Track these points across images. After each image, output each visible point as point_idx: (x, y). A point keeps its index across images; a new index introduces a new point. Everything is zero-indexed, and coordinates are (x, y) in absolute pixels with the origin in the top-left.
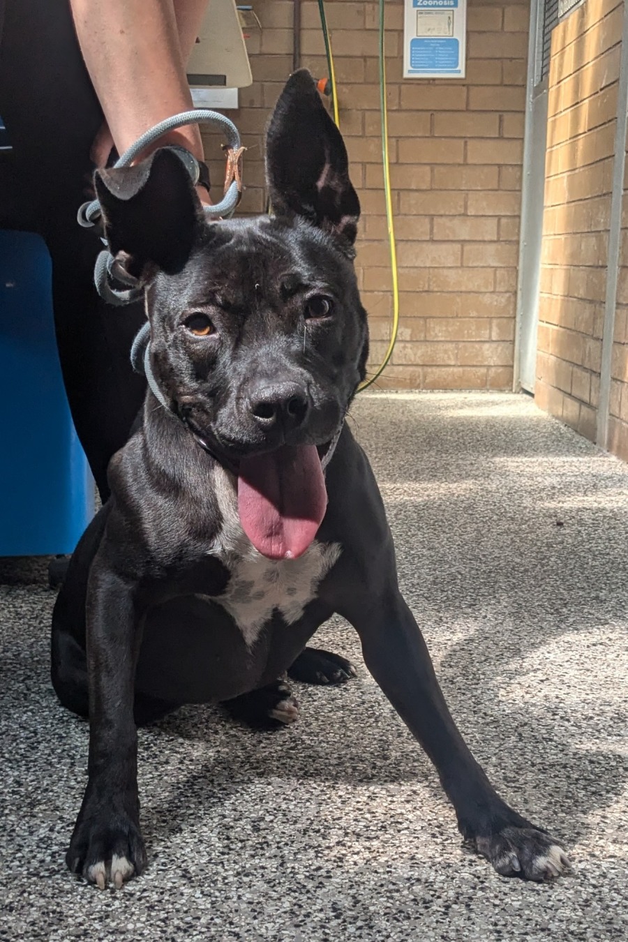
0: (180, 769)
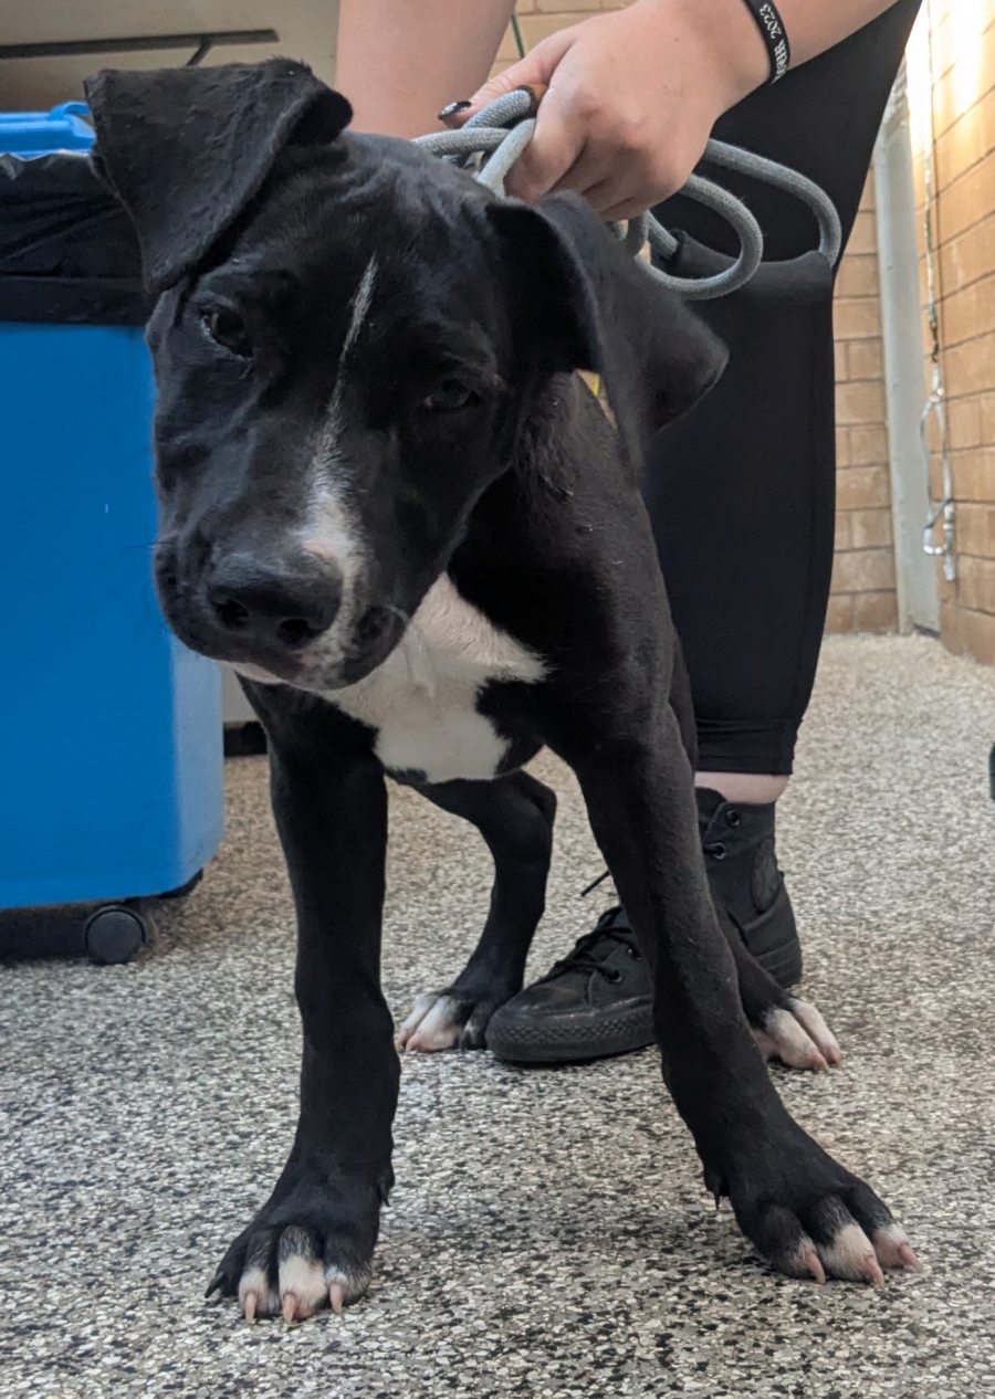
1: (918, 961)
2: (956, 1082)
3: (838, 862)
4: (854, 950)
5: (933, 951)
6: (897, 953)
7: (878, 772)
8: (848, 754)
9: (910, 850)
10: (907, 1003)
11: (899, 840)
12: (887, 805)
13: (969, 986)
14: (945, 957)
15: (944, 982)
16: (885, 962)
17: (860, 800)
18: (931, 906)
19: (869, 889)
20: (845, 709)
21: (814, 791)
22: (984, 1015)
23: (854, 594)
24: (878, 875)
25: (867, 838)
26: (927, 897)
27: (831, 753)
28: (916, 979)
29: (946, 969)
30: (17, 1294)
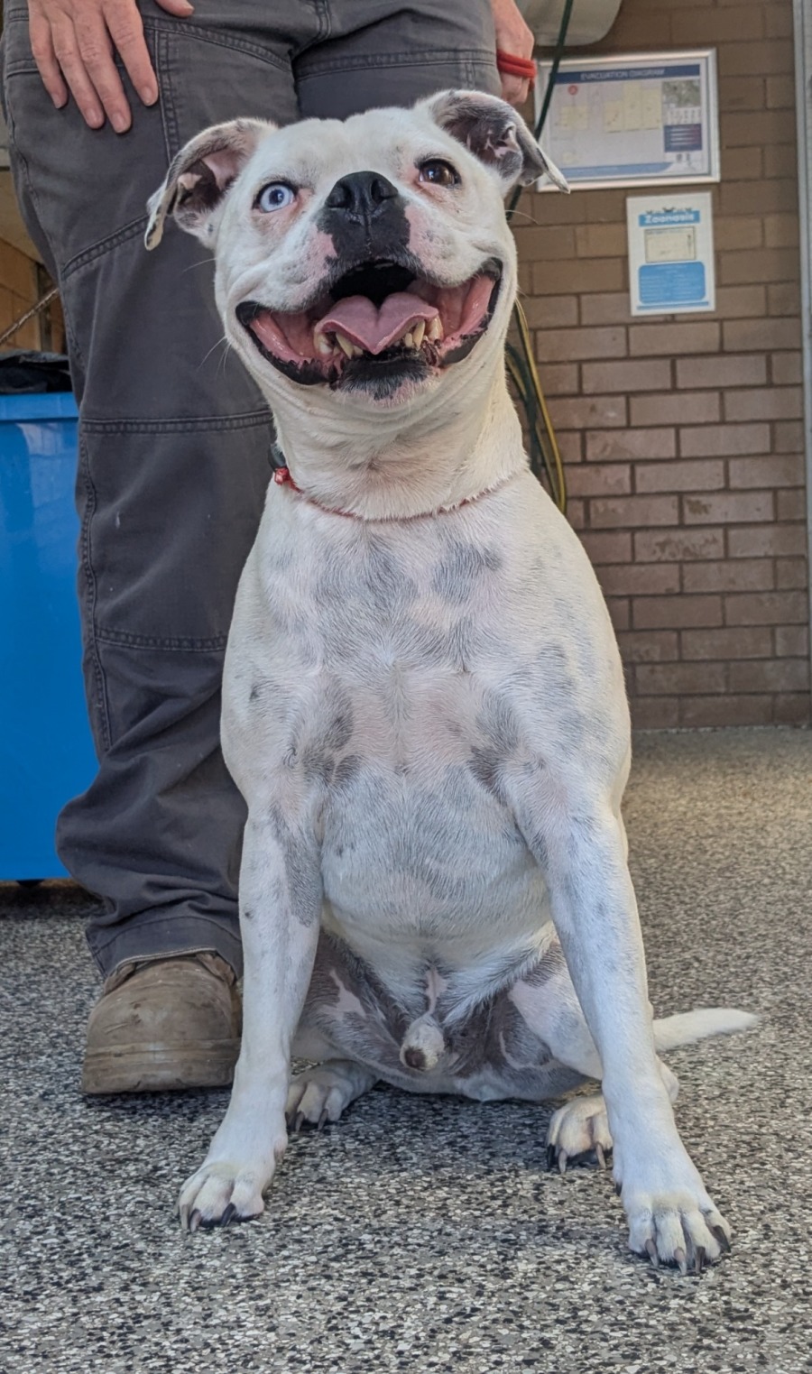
0: (117, 1300)
1: (764, 966)
2: (773, 1046)
3: (722, 897)
4: (720, 957)
5: (778, 960)
6: (751, 961)
7: (768, 833)
8: (748, 819)
9: (780, 890)
10: (751, 994)
11: (773, 884)
12: (769, 858)
13: (798, 985)
14: (786, 965)
15: (781, 981)
16: (741, 967)
17: (749, 853)
18: (785, 930)
19: (742, 917)
20: (754, 785)
21: (715, 845)
22: (805, 1004)
23: (775, 694)
24: (750, 907)
25: (748, 881)
26: (783, 924)
27: (735, 818)
28: (761, 979)
29: (785, 973)
30: (117, 1141)
